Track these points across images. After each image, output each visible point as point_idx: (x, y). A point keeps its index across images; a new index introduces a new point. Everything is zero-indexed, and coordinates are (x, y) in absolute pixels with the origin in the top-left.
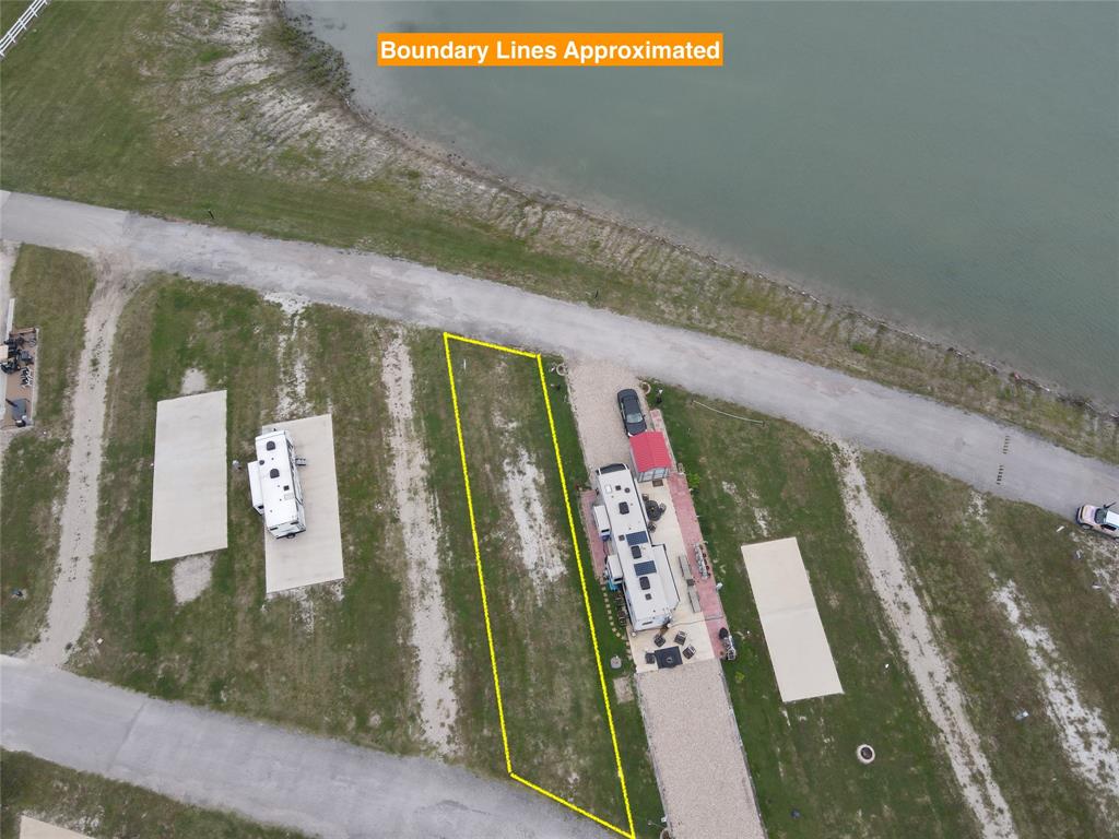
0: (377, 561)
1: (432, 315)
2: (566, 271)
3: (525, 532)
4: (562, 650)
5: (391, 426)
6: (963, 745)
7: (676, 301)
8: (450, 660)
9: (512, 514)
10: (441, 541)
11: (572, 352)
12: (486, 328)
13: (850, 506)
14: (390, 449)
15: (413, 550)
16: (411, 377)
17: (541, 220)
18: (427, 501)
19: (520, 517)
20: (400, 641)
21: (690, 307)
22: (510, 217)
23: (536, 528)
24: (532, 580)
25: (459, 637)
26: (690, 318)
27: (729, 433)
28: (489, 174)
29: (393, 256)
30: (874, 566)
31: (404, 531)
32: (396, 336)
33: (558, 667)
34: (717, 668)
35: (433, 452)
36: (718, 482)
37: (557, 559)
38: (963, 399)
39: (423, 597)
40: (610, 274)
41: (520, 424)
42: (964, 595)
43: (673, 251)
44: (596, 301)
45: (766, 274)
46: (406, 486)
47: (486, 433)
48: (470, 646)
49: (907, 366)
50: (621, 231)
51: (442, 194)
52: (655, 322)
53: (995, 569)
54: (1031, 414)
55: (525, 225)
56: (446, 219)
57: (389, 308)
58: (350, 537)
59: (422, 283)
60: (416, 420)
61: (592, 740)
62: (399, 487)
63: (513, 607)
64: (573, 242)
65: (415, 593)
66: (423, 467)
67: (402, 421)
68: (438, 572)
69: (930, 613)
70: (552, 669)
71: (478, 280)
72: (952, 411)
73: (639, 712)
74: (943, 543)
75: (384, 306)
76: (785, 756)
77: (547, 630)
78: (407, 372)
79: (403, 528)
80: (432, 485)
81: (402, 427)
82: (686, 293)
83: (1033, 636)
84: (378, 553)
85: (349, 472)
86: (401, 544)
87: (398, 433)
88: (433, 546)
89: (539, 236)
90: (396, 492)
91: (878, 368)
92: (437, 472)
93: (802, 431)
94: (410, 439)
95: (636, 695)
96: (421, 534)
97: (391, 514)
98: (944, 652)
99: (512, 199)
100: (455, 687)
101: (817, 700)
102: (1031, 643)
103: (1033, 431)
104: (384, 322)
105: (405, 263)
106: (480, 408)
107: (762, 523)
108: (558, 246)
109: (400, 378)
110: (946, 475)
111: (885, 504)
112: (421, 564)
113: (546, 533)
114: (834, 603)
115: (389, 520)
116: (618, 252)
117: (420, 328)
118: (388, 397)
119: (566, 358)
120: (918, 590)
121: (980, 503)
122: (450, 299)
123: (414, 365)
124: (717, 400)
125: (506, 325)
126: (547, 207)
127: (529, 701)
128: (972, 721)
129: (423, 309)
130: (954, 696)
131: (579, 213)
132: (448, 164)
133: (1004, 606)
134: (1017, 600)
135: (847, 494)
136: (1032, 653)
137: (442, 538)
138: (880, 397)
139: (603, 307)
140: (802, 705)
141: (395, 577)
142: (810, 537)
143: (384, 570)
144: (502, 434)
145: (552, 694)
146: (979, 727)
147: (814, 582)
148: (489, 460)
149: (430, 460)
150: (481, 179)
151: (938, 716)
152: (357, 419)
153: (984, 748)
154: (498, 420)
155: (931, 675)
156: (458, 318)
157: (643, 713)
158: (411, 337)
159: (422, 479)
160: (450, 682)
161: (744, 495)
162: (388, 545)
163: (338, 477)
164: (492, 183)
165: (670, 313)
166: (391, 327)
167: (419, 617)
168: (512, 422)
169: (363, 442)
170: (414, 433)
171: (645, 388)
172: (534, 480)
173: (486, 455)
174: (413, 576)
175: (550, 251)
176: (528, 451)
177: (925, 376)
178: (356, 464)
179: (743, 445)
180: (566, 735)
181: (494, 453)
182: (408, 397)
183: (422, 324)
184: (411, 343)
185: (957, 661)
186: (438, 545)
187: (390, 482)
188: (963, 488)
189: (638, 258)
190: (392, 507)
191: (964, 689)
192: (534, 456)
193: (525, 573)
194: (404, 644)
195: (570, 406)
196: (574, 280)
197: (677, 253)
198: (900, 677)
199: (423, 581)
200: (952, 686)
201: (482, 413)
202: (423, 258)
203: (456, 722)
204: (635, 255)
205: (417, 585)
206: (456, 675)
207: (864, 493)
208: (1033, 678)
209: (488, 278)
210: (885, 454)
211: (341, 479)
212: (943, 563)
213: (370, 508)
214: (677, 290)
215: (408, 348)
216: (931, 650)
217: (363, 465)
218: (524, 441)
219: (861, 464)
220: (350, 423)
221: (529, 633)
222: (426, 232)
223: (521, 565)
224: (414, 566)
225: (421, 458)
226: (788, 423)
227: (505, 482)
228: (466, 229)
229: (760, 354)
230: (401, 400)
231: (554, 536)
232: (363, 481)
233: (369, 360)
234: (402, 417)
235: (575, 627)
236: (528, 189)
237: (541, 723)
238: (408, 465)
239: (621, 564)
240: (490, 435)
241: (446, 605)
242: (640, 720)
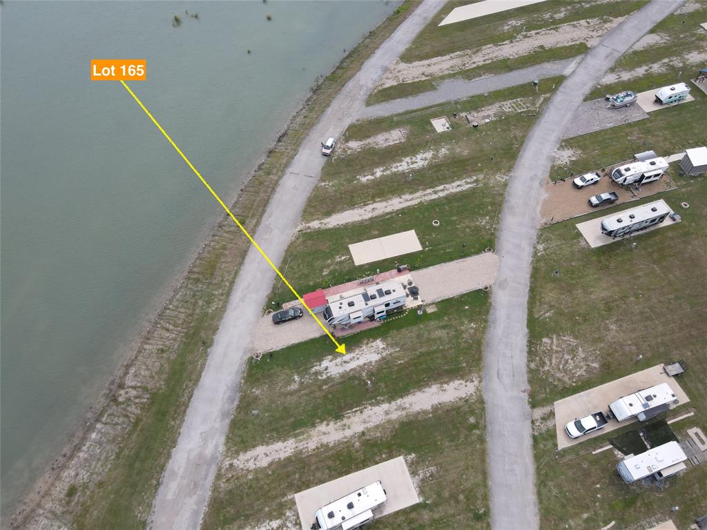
0: (389, 439)
1: (214, 443)
2: (182, 364)
3: (361, 362)
4: (418, 336)
5: (301, 451)
6: (424, 195)
7: (209, 303)
8: (435, 388)
9: (351, 370)
10: (372, 405)
11: (245, 353)
12: (226, 405)
13: (330, 226)
14: (317, 448)
15: (380, 419)
16: (264, 447)
17: (134, 388)
18: (349, 418)
19: (353, 365)
20: (431, 415)
21: (214, 295)
22: (129, 408)
23: (358, 356)
24: (387, 354)
25: (422, 386)
26: (222, 295)
27: (295, 273)
28: (80, 434)
29: (158, 484)
30: (357, 218)
31: (369, 427)
32: (231, 465)
33: (427, 337)
34: (413, 273)
35: (318, 421)
36: (323, 277)
37: (373, 344)
38: (271, 186)
39: (405, 408)
40: (187, 339)
41: (296, 374)
42: (365, 191)
43: (169, 309)
44: (207, 344)
45: (190, 263)
46: (341, 432)
47: (302, 392)
48: (425, 379)
49: (253, 205)
50: (148, 339)
51: (97, 463)
52: (225, 311)
53: (353, 181)
54: (278, 165)
55: (136, 397)
56: (126, 452)
57: (206, 476)
58: (377, 459)
59: (186, 456)
60: (296, 436)
61: (456, 319)
62: (341, 437)
63: (402, 362)
64: (158, 364)
65: (404, 413)
66: (328, 425)
67: (297, 445)
68: (390, 403)
69: (375, 202)
70: (429, 340)
71: (186, 419)
72: (278, 189)
73: (439, 302)
74: (343, 196)
75: (205, 479)
76: (444, 249)
77: (411, 344)
78: (260, 450)
79: (367, 428)
80: (338, 417)
81: (301, 444)
82: (203, 298)
83: (379, 173)
84: (384, 439)
85: (335, 471)
86: (377, 427)
87: (306, 446)
88: (376, 409)
89: (149, 386)
90: (346, 438)
91: (253, 216)
92: (330, 415)
93: (291, 244)
94: (309, 437)
95: (432, 304)
96: (369, 417)
97: (359, 437)
98: (390, 199)
99: (110, 411)
100: (447, 383)
101: (419, 238)
102: (382, 173)
103: (287, 165)
104: (219, 476)
105: (166, 474)
106: (285, 398)
107: (343, 258)
108: (160, 372)
109: (265, 454)
110: (312, 193)
111: (328, 214)
112: (387, 413)
113: (360, 351)
114: (376, 232)
115: (364, 438)
116: (169, 337)
117: (225, 449)
118: (280, 459)
119: (249, 355)
120: (365, 205)
121: (323, 184)
122: (201, 434)
123: (254, 446)
124: (275, 279)
125: (225, 393)
126: (121, 386)
127: (446, 348)
128: (415, 192)
129: (209, 451)
130: (407, 196)
131: (128, 367)
132: (64, 467)
133: (368, 180)
134: (365, 176)
135: (323, 227)
136: (385, 174)
137: (370, 404)
138: (272, 214)
139: (212, 339)
140: (422, 243)
141: (397, 426)
142: (347, 240)
143: (394, 433)
144: (303, 383)
145: (440, 338)
146: (417, 191)
147: (369, 239)
148: (320, 388)
149: (322, 421)
150: (84, 439)
151: (416, 201)
152: (297, 476)
153: (424, 190)
154: (294, 387)
155: (400, 203)
156: (217, 425)
157: (440, 300)
158: (232, 454)
159: (335, 424)
160: (445, 386)
161: (329, 266)
162: (378, 434)
163: (339, 477)
164: (91, 428)
165: (219, 304)
166: (223, 470)
167: (416, 408)
168: (294, 379)
169: (313, 467)
170: (305, 436)
171: (270, 312)
172: (331, 361)
173: (317, 389)
174: (394, 416)
175: (164, 376)
176: (312, 367)
177: (258, 199)
178: (329, 468)
179: (301, 267)
180: (457, 330)
181: (315, 385)
182: (279, 445)
183: (222, 448)
184: (237, 453)
185: (393, 195)
186: (374, 406)
187: (340, 442)
188: (316, 188)
189: (174, 326)
190: (355, 437)
191: (404, 194)
192: (315, 363)
193: (383, 358)
194: (432, 413)
195: (282, 349)
196: (190, 358)
197: (171, 306)
198: (403, 212)
199: (396, 410)
200: (403, 197)
201: (289, 396)
202: (163, 460)
203: (463, 380)
204: (171, 327)
205: (399, 413)
206: (442, 383)
207: (323, 221)
208: (395, 174)
209: (185, 412)
210: (302, 213)
211: (341, 474)
212: (353, 197)
213: (357, 451)
214: (200, 302)
215: (241, 454)
216: (390, 202)
217: (330, 463)
218: (306, 371)
219: (308, 222)
220: (300, 479)
221: (413, 353)
222: (137, 465)
223: (380, 360)
224: (388, 417)
225: (322, 427)
226: (288, 250)
227: (333, 376)
228: (138, 435)
229: (246, 261)
230: (283, 449)
231: (361, 347)
232: (340, 460)
233: (251, 480)
234: (294, 446)
235: (407, 332)
236: (101, 402)
237: (454, 341)
238: (328, 434)
239: (379, 305)
240: (304, 390)
241: (407, 395)
242: (442, 301)
